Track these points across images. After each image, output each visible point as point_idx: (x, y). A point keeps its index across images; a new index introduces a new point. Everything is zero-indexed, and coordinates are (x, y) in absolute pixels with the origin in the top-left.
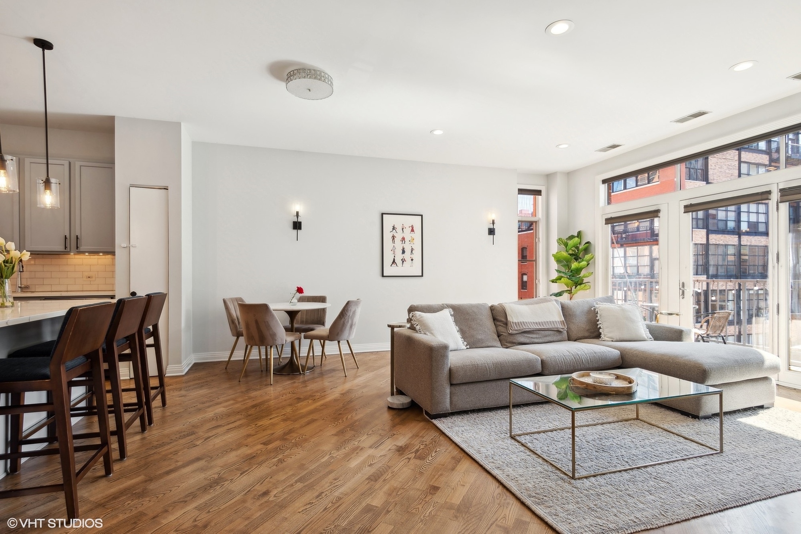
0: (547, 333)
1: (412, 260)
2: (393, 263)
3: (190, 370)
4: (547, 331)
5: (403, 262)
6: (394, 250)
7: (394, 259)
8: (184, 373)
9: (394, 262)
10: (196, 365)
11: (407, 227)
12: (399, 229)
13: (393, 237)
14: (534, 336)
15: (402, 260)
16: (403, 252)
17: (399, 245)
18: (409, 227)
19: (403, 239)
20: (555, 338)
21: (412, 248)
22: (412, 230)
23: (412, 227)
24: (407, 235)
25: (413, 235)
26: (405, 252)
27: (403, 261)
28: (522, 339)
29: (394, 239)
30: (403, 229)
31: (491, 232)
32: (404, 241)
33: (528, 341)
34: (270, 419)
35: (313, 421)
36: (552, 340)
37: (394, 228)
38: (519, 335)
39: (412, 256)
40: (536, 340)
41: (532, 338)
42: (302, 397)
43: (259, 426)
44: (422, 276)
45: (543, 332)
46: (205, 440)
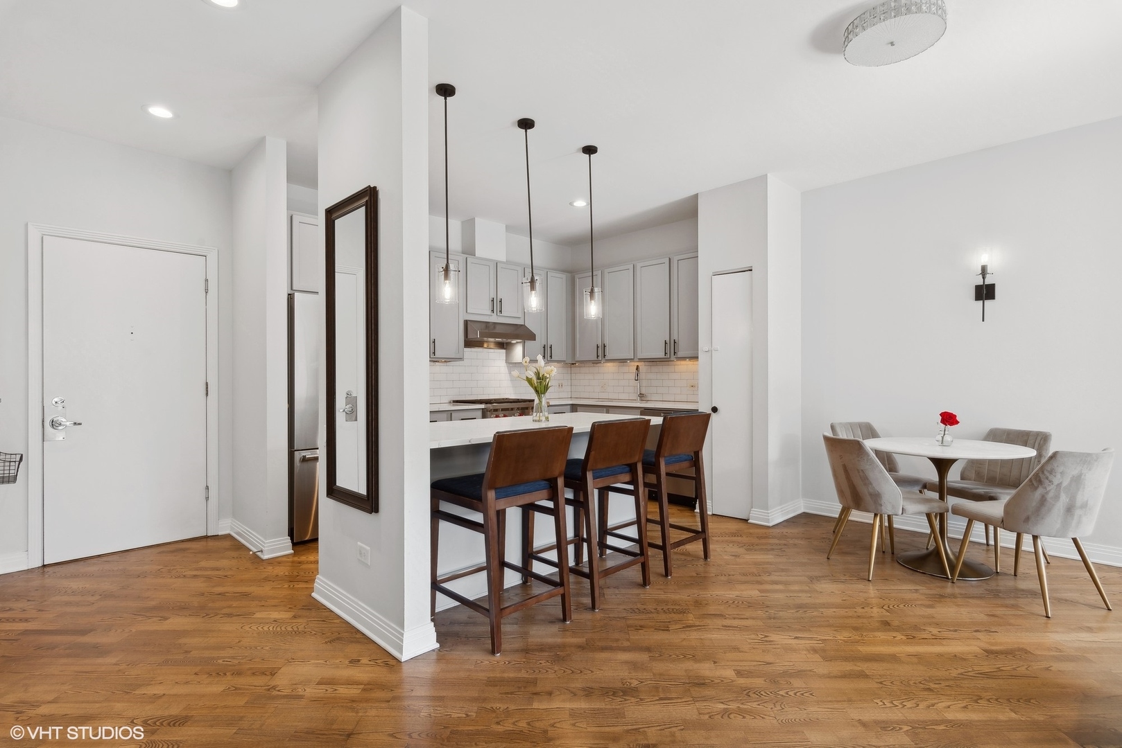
3: (786, 521)
8: (771, 524)
10: (805, 516)
34: (796, 638)
35: (862, 675)
42: (896, 623)
43: (770, 641)
46: (684, 627)
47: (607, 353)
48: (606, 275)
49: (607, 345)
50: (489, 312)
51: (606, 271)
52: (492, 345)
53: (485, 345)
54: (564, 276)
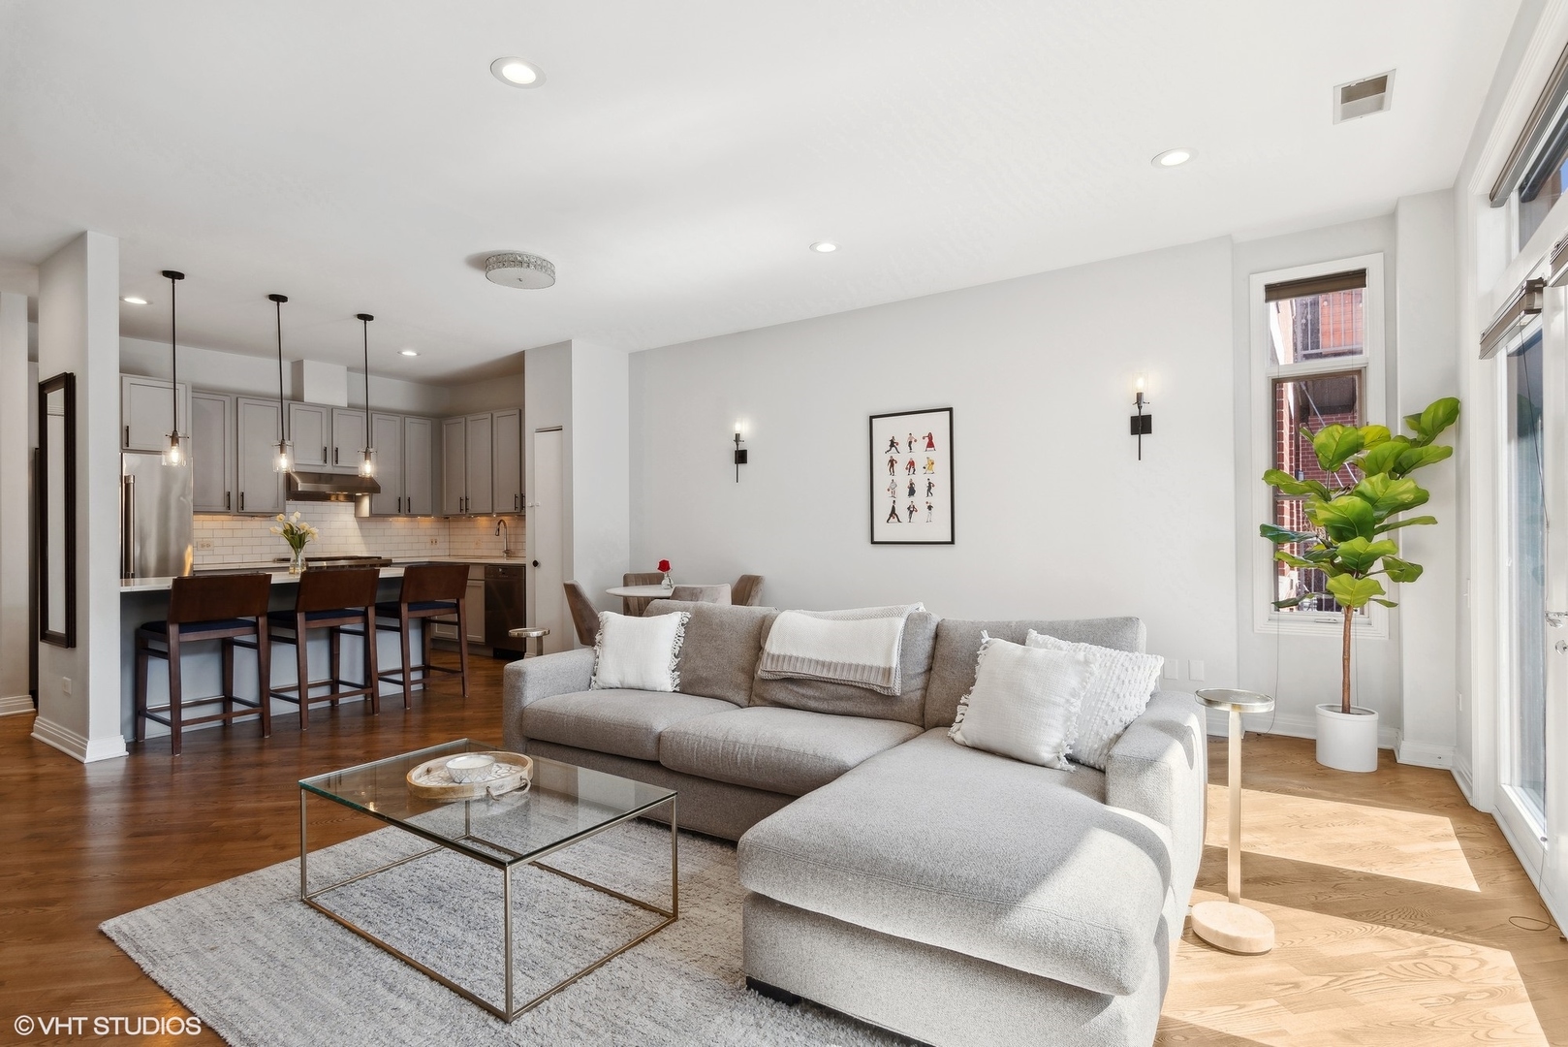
0: (842, 690)
1: (930, 508)
2: (891, 515)
4: (845, 688)
5: (911, 512)
6: (892, 489)
7: (893, 508)
9: (893, 513)
11: (920, 439)
12: (903, 446)
13: (892, 462)
14: (810, 692)
15: (909, 508)
16: (912, 492)
17: (902, 478)
18: (924, 438)
19: (912, 464)
20: (864, 708)
21: (930, 483)
22: (931, 445)
23: (930, 437)
24: (920, 453)
25: (931, 453)
26: (914, 491)
27: (911, 510)
28: (781, 694)
29: (892, 465)
30: (910, 443)
31: (1141, 425)
32: (912, 469)
33: (792, 701)
36: (856, 710)
37: (893, 444)
38: (779, 685)
39: (930, 499)
40: (812, 704)
41: (803, 695)
44: (952, 542)
45: (832, 688)
47: (470, 507)
48: (469, 423)
49: (469, 497)
50: (321, 463)
51: (469, 418)
52: (341, 498)
53: (333, 498)
54: (429, 422)
